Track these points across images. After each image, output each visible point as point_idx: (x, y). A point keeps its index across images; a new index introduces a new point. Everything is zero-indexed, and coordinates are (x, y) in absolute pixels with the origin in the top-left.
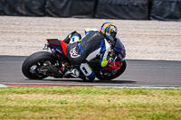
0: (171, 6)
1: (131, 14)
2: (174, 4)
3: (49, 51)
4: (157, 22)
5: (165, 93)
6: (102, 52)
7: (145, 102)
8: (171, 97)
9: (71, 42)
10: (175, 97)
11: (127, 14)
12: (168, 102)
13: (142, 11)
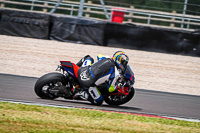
0: (70, 28)
1: (32, 33)
2: (74, 26)
3: (62, 72)
4: (56, 42)
5: (59, 112)
6: (111, 79)
7: (39, 119)
8: (64, 116)
9: (83, 66)
10: (68, 116)
11: (28, 32)
12: (61, 120)
13: (42, 30)
